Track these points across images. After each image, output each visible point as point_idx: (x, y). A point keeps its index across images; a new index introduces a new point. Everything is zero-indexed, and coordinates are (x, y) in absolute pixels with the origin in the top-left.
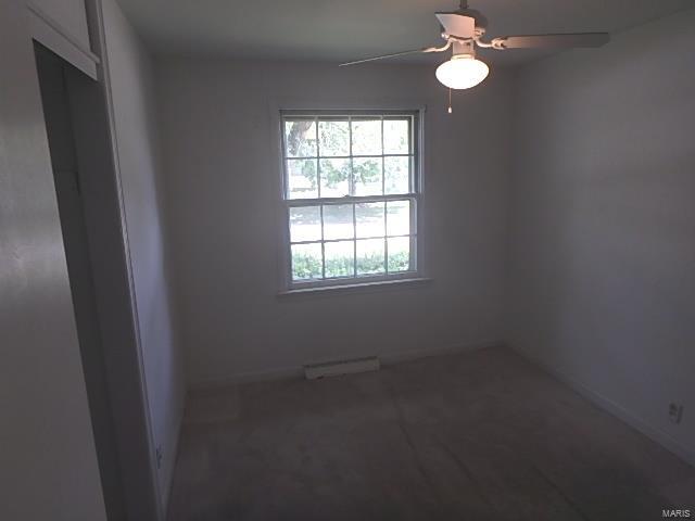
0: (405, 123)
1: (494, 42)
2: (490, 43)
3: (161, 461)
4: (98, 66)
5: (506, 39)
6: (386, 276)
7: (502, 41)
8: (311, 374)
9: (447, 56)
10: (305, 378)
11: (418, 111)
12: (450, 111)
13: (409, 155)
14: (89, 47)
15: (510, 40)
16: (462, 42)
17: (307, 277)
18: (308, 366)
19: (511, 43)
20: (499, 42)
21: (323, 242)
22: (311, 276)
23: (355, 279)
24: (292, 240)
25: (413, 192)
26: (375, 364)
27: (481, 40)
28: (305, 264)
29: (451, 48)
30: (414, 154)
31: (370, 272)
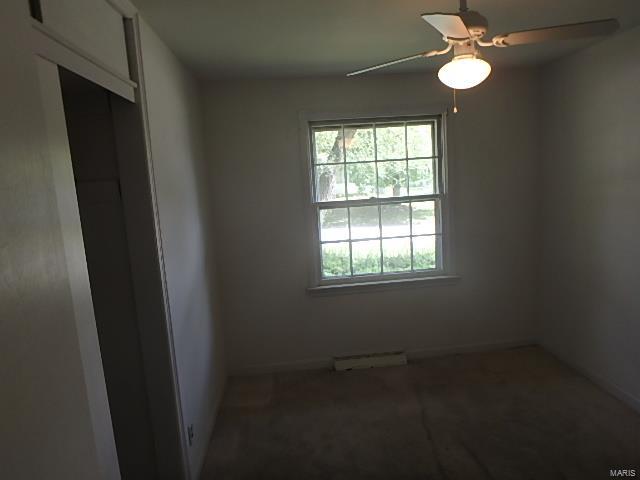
0: (429, 127)
1: (495, 40)
2: (491, 41)
3: (192, 439)
4: (136, 91)
5: (506, 36)
6: (413, 274)
7: (502, 39)
8: (341, 366)
9: (448, 58)
10: (334, 369)
11: (440, 116)
12: (455, 110)
13: (434, 157)
14: (128, 76)
15: (510, 36)
16: (461, 43)
17: (340, 274)
18: (337, 359)
19: (513, 39)
20: (501, 40)
21: (350, 241)
22: (343, 273)
23: (382, 277)
24: (323, 239)
25: (438, 193)
26: (402, 359)
27: (483, 40)
28: (340, 262)
29: (452, 50)
30: (438, 156)
31: (401, 270)
